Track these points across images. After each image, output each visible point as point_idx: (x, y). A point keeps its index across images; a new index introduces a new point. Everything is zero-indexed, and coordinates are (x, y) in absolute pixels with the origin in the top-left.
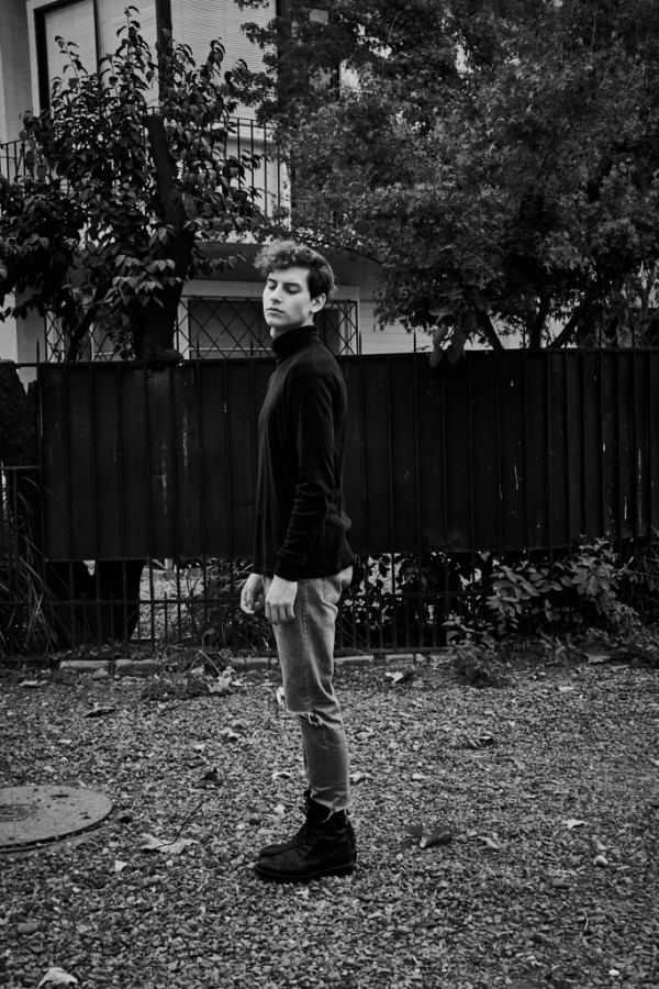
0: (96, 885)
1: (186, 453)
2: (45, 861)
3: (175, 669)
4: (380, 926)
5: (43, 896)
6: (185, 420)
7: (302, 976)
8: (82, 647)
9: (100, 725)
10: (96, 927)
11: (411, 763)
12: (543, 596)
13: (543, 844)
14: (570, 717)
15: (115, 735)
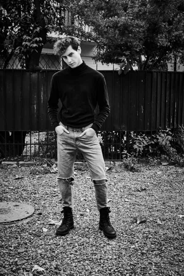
0: (38, 236)
1: (42, 99)
2: (18, 228)
3: (38, 165)
4: (136, 251)
5: (22, 240)
6: (42, 88)
7: (119, 268)
8: (9, 158)
9: (20, 182)
10: (44, 251)
11: (123, 196)
12: (149, 145)
13: (175, 223)
14: (164, 182)
15: (26, 186)
